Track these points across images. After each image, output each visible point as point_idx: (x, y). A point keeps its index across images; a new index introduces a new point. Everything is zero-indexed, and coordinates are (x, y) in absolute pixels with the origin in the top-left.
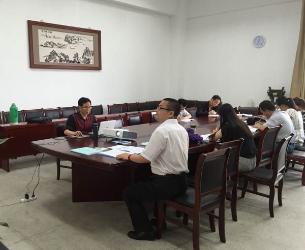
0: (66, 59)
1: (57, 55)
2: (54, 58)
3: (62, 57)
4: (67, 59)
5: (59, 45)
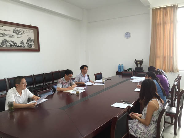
0: (14, 45)
1: (8, 42)
2: (6, 44)
3: (12, 43)
4: (16, 45)
5: (9, 35)
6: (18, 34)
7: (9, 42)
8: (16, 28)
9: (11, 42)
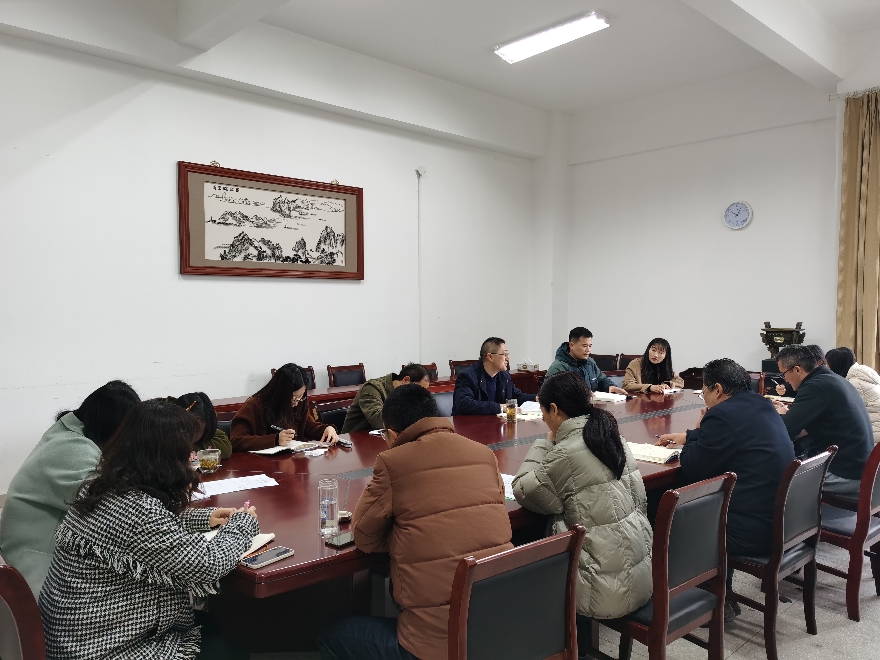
0: (274, 254)
1: (251, 244)
2: (245, 250)
3: (265, 248)
4: (277, 254)
5: (258, 219)
6: (289, 216)
7: (256, 244)
8: (284, 196)
9: (261, 245)
